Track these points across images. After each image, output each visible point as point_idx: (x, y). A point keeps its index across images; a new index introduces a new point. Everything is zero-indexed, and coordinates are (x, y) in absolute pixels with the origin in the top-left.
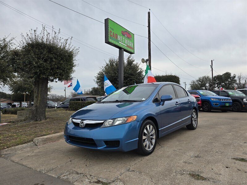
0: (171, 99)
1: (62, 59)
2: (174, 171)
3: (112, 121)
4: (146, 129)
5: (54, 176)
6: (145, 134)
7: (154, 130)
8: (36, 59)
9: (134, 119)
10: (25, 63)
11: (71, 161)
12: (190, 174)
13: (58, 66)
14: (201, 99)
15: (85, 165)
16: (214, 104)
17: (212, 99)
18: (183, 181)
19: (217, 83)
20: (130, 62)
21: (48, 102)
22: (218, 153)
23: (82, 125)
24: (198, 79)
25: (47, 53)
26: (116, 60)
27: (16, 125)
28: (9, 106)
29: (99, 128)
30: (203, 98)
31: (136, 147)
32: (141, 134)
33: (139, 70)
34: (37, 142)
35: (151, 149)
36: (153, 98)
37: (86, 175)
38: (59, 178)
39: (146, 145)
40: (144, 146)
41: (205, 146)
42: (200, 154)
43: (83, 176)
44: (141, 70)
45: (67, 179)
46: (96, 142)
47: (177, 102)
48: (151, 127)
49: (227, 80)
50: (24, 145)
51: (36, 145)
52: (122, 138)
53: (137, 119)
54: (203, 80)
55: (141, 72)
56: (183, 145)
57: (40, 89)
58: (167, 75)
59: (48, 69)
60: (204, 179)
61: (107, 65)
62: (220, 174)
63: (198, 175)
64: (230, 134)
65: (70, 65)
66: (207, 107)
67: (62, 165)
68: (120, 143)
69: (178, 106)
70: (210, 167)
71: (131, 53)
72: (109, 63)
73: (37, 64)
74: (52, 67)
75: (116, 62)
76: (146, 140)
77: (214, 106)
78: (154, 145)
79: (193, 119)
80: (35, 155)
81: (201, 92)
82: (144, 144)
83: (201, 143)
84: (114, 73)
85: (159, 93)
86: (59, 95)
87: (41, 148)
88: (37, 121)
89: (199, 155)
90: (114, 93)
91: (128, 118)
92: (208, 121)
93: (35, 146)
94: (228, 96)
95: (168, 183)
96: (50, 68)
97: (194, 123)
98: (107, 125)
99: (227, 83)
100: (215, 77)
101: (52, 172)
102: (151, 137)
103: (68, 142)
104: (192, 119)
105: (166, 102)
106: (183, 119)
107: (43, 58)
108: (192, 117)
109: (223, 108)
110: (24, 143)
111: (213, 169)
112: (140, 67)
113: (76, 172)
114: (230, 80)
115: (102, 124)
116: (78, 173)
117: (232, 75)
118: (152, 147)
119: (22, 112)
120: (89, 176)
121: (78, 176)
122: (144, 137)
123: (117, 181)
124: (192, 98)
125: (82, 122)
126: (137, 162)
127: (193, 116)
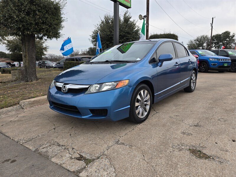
0: (170, 59)
1: (47, 12)
2: (171, 145)
3: (99, 86)
4: (139, 95)
5: (31, 148)
6: (138, 101)
7: (149, 95)
8: (17, 12)
9: (126, 84)
10: (5, 17)
11: (54, 129)
12: (190, 150)
13: (43, 21)
14: (199, 59)
15: (69, 134)
16: (212, 64)
17: (210, 59)
18: (182, 160)
19: (215, 43)
20: (127, 19)
21: (46, 62)
22: (221, 121)
23: (65, 89)
24: (196, 38)
25: (29, 5)
26: (111, 17)
27: (6, 86)
28: (8, 66)
29: (83, 94)
30: (202, 58)
31: (128, 116)
32: (134, 100)
33: (136, 28)
34: (23, 105)
35: (144, 116)
36: (149, 58)
37: (68, 149)
38: (37, 150)
39: (139, 113)
40: (137, 113)
41: (205, 112)
42: (200, 122)
43: (65, 148)
44: (138, 28)
45: (47, 152)
46: (79, 110)
47: (177, 63)
48: (146, 92)
49: (225, 39)
50: (9, 108)
51: (23, 108)
52: (110, 106)
53: (129, 83)
54: (201, 40)
55: (138, 30)
56: (180, 110)
57: (27, 47)
58: (166, 33)
59: (31, 24)
60: (207, 157)
61: (103, 22)
62: (227, 151)
63: (199, 151)
64: (231, 97)
65: (57, 19)
66: (204, 68)
67: (43, 134)
68: (108, 111)
69: (177, 67)
70: (213, 140)
71: (127, 7)
72: (105, 20)
73: (19, 18)
74: (36, 22)
75: (111, 19)
76: (139, 107)
77: (212, 66)
78: (148, 111)
79: (192, 81)
80: (18, 121)
81: (200, 52)
82: (137, 112)
83: (200, 108)
84: (110, 31)
85: (157, 51)
86: (57, 55)
87: (27, 112)
88: (28, 81)
89: (200, 124)
90: (104, 53)
91: (117, 83)
92: (206, 82)
93: (21, 110)
94: (228, 55)
95: (164, 163)
96: (34, 23)
97: (192, 85)
98: (93, 90)
99: (225, 43)
100: (214, 36)
101: (30, 142)
102: (145, 103)
103: (52, 107)
104: (190, 81)
105: (165, 63)
106: (181, 82)
107: (24, 11)
108: (191, 79)
109: (221, 69)
110: (10, 106)
111: (217, 143)
112: (137, 24)
113: (58, 143)
114: (228, 40)
115: (87, 89)
116: (59, 145)
117: (231, 34)
118: (146, 113)
119: (15, 72)
120: (70, 150)
121: (59, 148)
122: (137, 104)
123: (102, 158)
124: (193, 58)
125: (64, 87)
126: (128, 131)
127: (192, 77)
